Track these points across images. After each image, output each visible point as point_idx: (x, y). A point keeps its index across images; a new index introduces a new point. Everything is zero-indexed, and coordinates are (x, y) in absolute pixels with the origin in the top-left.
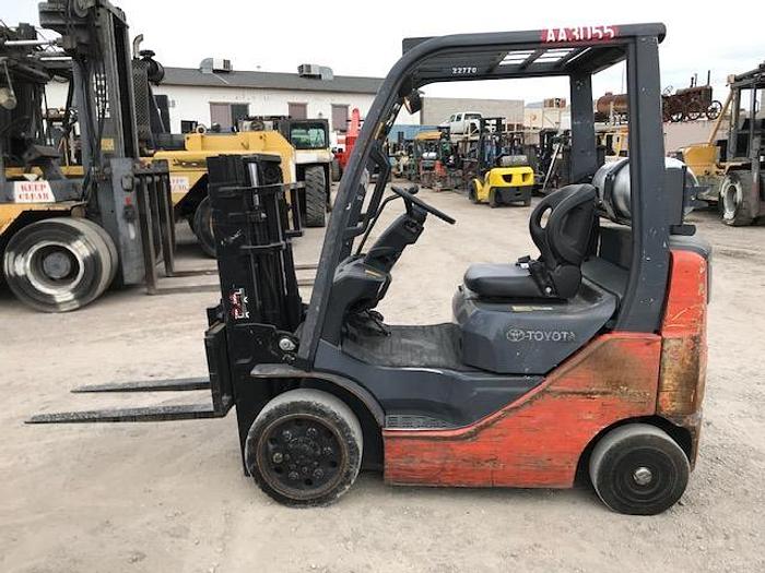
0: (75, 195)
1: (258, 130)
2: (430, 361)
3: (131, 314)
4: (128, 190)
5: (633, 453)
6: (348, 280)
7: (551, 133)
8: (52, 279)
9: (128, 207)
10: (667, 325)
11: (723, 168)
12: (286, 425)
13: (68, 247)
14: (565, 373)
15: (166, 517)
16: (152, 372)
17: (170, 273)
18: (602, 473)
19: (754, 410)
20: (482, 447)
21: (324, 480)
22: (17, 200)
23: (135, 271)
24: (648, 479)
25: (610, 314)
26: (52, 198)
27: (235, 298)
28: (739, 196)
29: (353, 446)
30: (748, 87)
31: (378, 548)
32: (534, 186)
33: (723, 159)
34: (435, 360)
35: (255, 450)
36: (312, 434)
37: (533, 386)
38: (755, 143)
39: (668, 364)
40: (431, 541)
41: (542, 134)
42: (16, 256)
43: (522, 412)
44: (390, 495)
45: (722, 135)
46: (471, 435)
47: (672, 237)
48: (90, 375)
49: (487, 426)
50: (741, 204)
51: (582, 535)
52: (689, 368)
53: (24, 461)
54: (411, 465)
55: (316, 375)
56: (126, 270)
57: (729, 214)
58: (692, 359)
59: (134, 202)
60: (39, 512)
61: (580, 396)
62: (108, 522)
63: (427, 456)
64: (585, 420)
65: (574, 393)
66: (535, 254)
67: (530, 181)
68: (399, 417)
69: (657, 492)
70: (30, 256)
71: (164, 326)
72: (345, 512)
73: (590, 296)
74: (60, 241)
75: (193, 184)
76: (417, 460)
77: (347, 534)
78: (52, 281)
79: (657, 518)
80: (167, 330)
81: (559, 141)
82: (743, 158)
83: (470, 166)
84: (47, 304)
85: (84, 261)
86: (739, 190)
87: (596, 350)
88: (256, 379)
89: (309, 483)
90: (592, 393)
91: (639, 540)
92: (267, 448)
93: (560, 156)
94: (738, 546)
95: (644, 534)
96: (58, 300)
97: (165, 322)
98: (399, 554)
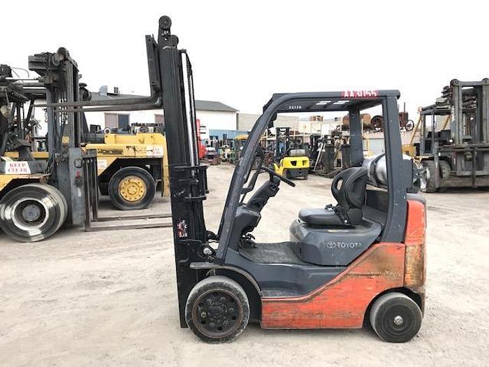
0: (40, 170)
1: (144, 132)
2: (284, 260)
3: (79, 243)
4: (78, 167)
5: (393, 308)
6: (243, 215)
7: (317, 137)
8: (27, 222)
9: (78, 177)
10: (407, 238)
11: (419, 159)
12: (208, 296)
13: (39, 201)
14: (357, 265)
15: (140, 350)
16: (103, 275)
17: (96, 219)
18: (378, 319)
19: (449, 290)
20: (315, 306)
21: (229, 327)
22: (7, 172)
23: (80, 217)
24: (401, 322)
25: (379, 234)
26: (29, 172)
27: (180, 225)
28: (428, 175)
29: (245, 307)
30: (429, 114)
31: (263, 361)
32: (310, 168)
33: (418, 154)
34: (286, 260)
35: (191, 309)
36: (223, 300)
37: (341, 271)
38: (435, 146)
39: (409, 260)
40: (291, 357)
41: (312, 138)
42: (6, 207)
43: (335, 286)
44: (263, 336)
45: (417, 140)
46: (309, 299)
47: (408, 194)
48: (65, 278)
49: (317, 294)
50: (429, 179)
51: (370, 353)
52: (419, 261)
53: (43, 324)
54: (277, 317)
55: (226, 267)
56: (74, 215)
57: (423, 186)
58: (420, 257)
59: (81, 174)
60: (64, 351)
61: (365, 277)
62: (106, 355)
63: (285, 312)
64: (368, 290)
65: (362, 275)
66: (335, 203)
67: (307, 165)
68: (269, 292)
69: (405, 330)
70: (15, 207)
71: (102, 250)
72: (240, 345)
73: (366, 225)
74: (35, 198)
75: (110, 164)
76: (279, 315)
77: (245, 355)
78: (27, 223)
79: (407, 344)
80: (105, 252)
81: (321, 141)
82: (429, 154)
83: (270, 156)
84: (24, 237)
85: (50, 210)
86: (428, 172)
87: (373, 252)
88: (194, 270)
89: (220, 329)
90: (371, 275)
91: (399, 354)
92: (198, 308)
93: (324, 150)
94: (450, 355)
95: (401, 351)
96: (31, 234)
97: (101, 248)
98: (276, 364)
